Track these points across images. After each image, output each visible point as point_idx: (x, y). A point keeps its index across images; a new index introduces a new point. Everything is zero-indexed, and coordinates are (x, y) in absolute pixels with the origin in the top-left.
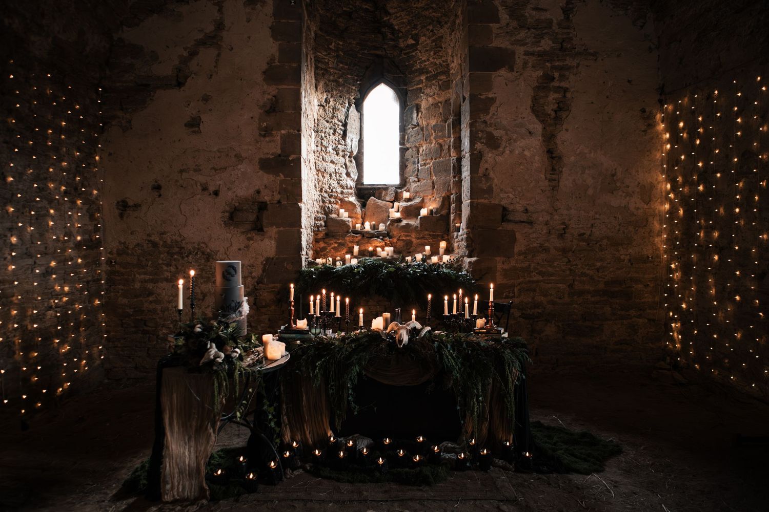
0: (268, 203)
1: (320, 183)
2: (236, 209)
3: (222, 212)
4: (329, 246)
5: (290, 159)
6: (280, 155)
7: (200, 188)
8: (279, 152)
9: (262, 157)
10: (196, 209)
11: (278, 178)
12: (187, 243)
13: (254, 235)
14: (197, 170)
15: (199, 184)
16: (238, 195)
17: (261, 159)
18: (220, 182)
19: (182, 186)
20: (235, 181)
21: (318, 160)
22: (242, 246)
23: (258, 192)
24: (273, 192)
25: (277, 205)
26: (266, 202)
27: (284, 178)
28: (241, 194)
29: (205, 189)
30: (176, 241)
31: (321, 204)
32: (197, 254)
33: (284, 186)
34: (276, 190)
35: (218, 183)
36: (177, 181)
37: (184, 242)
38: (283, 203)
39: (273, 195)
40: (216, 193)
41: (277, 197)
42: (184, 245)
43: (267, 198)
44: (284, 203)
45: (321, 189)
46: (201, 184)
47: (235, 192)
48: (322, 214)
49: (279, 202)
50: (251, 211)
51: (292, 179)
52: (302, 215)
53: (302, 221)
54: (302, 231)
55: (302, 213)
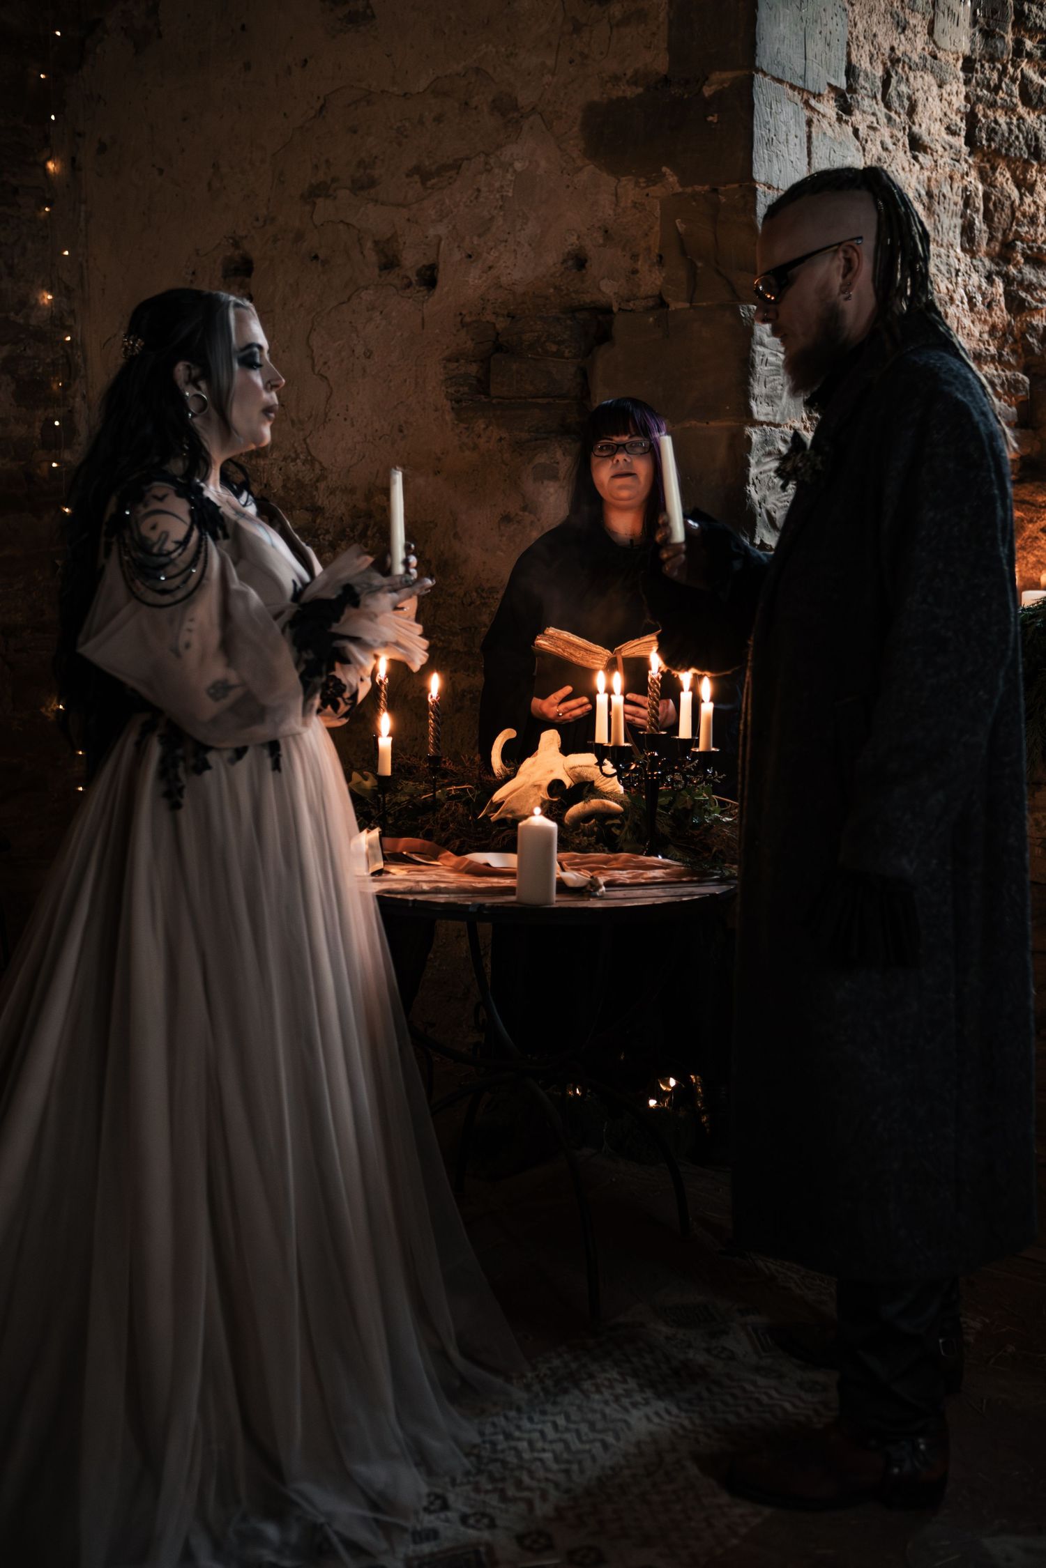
0: (615, 309)
1: (1001, 218)
2: (498, 346)
3: (449, 360)
4: (1031, 521)
5: (707, 91)
6: (666, 80)
7: (372, 258)
8: (661, 63)
9: (596, 98)
10: (360, 350)
11: (657, 190)
12: (332, 492)
13: (558, 453)
14: (364, 185)
15: (369, 244)
16: (504, 280)
17: (591, 110)
18: (442, 230)
19: (315, 257)
20: (492, 219)
21: (992, 105)
23: (579, 261)
24: (635, 257)
25: (652, 319)
26: (607, 311)
27: (680, 190)
28: (517, 275)
29: (389, 263)
30: (300, 485)
31: (1001, 315)
33: (681, 225)
34: (649, 249)
35: (431, 232)
36: (299, 237)
37: (322, 485)
38: (673, 307)
39: (635, 272)
40: (429, 278)
41: (652, 280)
42: (322, 499)
43: (609, 290)
44: (678, 304)
45: (1008, 246)
46: (376, 243)
47: (490, 268)
48: (1006, 365)
49: (662, 303)
50: (554, 348)
51: (715, 190)
52: (758, 359)
53: (758, 389)
54: (756, 436)
55: (759, 348)
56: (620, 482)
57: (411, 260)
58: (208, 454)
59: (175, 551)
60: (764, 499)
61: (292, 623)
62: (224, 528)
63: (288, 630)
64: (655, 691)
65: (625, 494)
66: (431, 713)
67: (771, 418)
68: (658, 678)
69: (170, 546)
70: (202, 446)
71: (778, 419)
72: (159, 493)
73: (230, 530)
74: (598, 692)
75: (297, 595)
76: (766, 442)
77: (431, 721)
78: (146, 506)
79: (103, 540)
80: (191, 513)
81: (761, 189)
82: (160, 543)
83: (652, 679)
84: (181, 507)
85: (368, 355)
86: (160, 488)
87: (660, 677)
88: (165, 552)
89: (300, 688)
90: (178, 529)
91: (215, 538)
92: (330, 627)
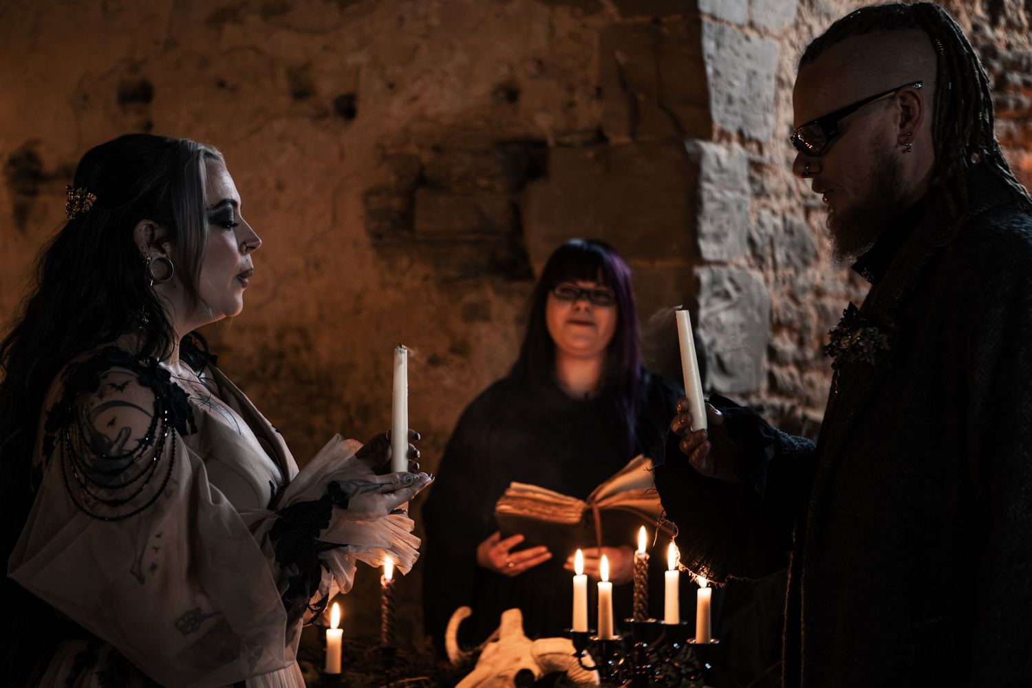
0: (551, 142)
2: (422, 180)
3: (368, 194)
7: (283, 83)
11: (594, 21)
13: (490, 294)
15: (281, 72)
16: (429, 111)
19: (222, 84)
20: (416, 48)
22: (442, 348)
23: (510, 93)
24: (571, 89)
25: (590, 154)
26: (541, 144)
27: (618, 19)
28: (443, 107)
29: (302, 92)
32: (275, 376)
33: (621, 57)
34: (586, 81)
35: (351, 62)
36: (205, 62)
38: (613, 141)
39: (572, 104)
40: (347, 108)
41: (589, 113)
43: (544, 123)
44: (618, 138)
46: (289, 71)
47: (415, 99)
49: (600, 137)
50: (483, 182)
51: (657, 21)
52: (705, 196)
53: (706, 227)
54: (704, 276)
55: (706, 185)
56: (576, 329)
57: (327, 88)
58: (171, 329)
59: (137, 449)
60: (713, 343)
61: (273, 533)
62: (192, 421)
63: (269, 542)
64: (642, 573)
65: (580, 344)
66: (385, 598)
67: (718, 257)
68: (646, 559)
69: (132, 444)
70: (164, 319)
71: (725, 257)
72: (119, 380)
73: (198, 423)
74: (575, 574)
75: (276, 498)
76: (715, 281)
77: (384, 607)
78: (101, 396)
79: (42, 432)
80: (156, 405)
81: (706, 20)
82: (119, 443)
83: (639, 560)
84: (144, 398)
85: (280, 187)
86: (119, 374)
87: (648, 557)
88: (126, 453)
89: (283, 612)
90: (140, 424)
91: (183, 433)
92: (318, 535)
